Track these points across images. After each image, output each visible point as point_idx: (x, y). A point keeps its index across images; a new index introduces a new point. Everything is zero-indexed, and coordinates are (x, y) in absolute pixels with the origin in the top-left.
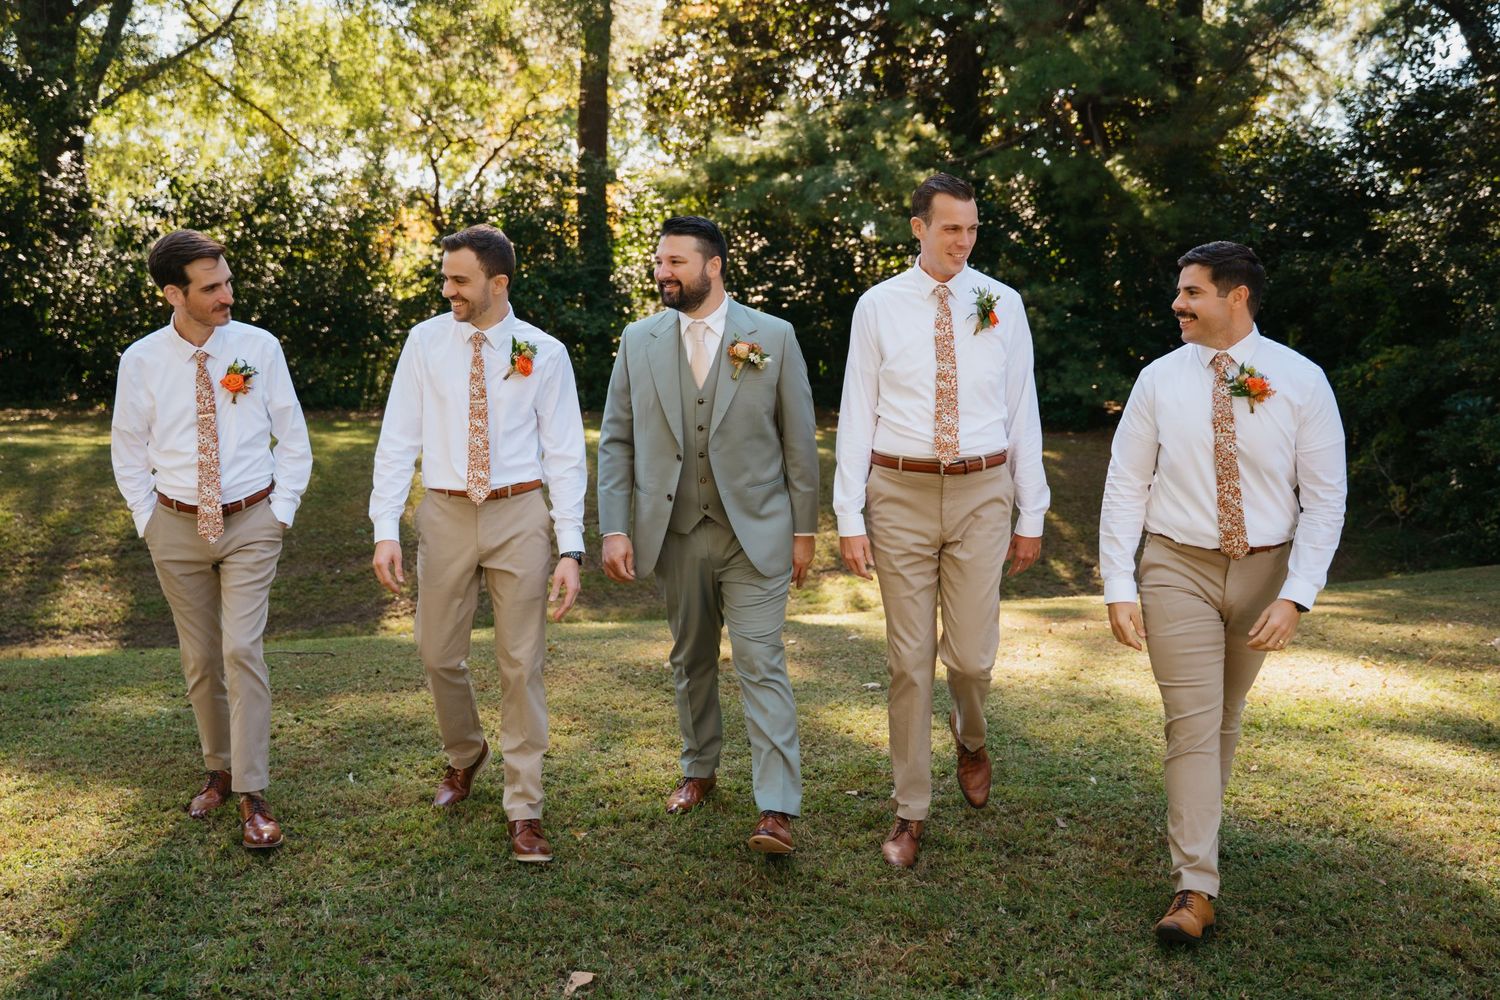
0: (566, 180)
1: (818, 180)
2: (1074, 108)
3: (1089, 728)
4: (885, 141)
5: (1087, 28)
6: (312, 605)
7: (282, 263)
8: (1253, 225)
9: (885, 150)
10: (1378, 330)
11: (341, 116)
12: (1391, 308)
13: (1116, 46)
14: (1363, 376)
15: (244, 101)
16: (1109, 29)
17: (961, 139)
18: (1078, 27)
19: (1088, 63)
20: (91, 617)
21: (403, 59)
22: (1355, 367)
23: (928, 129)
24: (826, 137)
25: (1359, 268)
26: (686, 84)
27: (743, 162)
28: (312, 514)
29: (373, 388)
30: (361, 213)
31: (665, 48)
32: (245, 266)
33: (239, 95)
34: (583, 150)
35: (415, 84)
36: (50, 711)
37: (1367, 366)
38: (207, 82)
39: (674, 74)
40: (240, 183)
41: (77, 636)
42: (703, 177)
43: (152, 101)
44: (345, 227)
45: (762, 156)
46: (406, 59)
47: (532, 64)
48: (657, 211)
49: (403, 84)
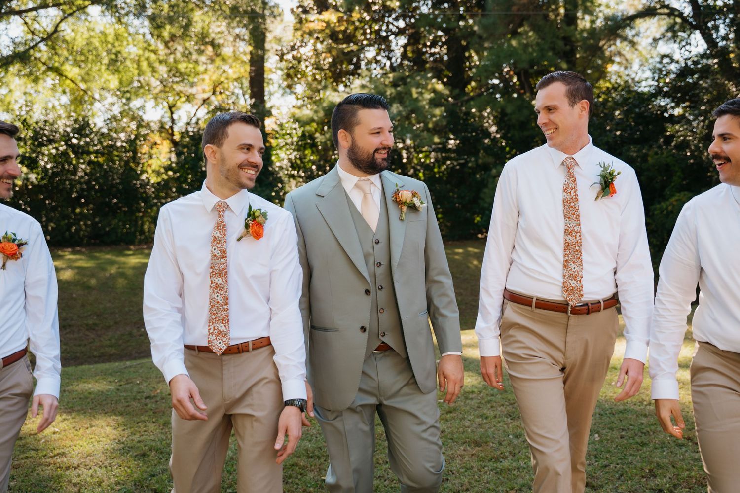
2: (515, 74)
4: (417, 93)
5: (520, 33)
6: (130, 348)
7: (89, 165)
9: (417, 98)
10: (673, 184)
11: (114, 83)
12: (678, 173)
13: (534, 43)
14: (667, 208)
15: (61, 75)
16: (531, 34)
17: (457, 91)
18: (515, 34)
19: (520, 52)
21: (149, 51)
22: (662, 203)
23: (440, 87)
24: (386, 91)
25: (662, 154)
26: (307, 63)
29: (142, 232)
30: (133, 136)
31: (295, 44)
32: (66, 167)
33: (58, 72)
34: (253, 100)
35: (157, 65)
37: (668, 203)
39: (301, 58)
40: (63, 121)
42: (321, 114)
44: (124, 144)
46: (152, 51)
47: (223, 53)
48: (294, 131)
49: (150, 65)
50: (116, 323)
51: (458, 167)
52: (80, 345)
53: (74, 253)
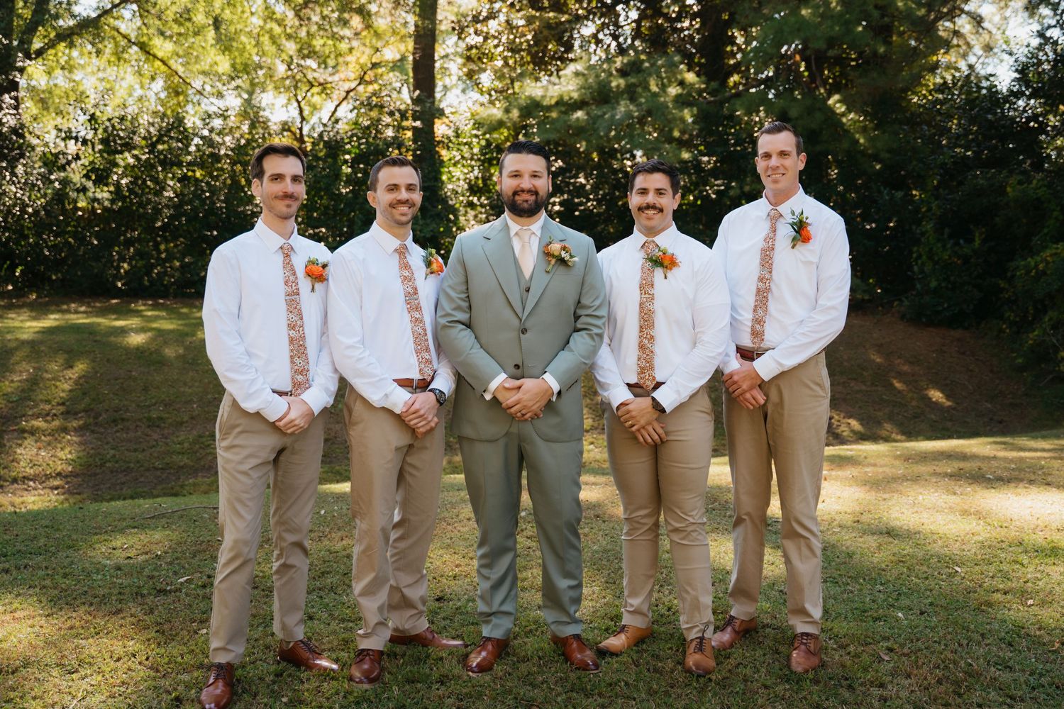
0: (403, 115)
1: (607, 116)
2: (802, 60)
3: (883, 566)
4: (658, 86)
7: (179, 181)
8: (945, 149)
9: (658, 93)
10: (1046, 231)
11: (224, 65)
12: (1055, 214)
13: (836, 11)
14: (1036, 266)
15: (148, 53)
20: (28, 470)
21: (273, 20)
22: (1029, 259)
23: (691, 77)
24: (611, 82)
26: (496, 42)
27: (546, 103)
28: (209, 383)
30: (243, 142)
31: (480, 14)
32: (149, 183)
33: (144, 47)
34: (416, 93)
35: (283, 41)
36: (7, 565)
37: (1039, 259)
38: (119, 38)
39: (487, 33)
40: (146, 118)
41: (16, 485)
42: (515, 114)
43: (75, 53)
44: (230, 153)
45: (561, 97)
46: (276, 20)
47: (375, 24)
48: (475, 140)
49: (273, 39)
50: (192, 418)
51: (714, 196)
52: (135, 450)
53: (156, 307)
